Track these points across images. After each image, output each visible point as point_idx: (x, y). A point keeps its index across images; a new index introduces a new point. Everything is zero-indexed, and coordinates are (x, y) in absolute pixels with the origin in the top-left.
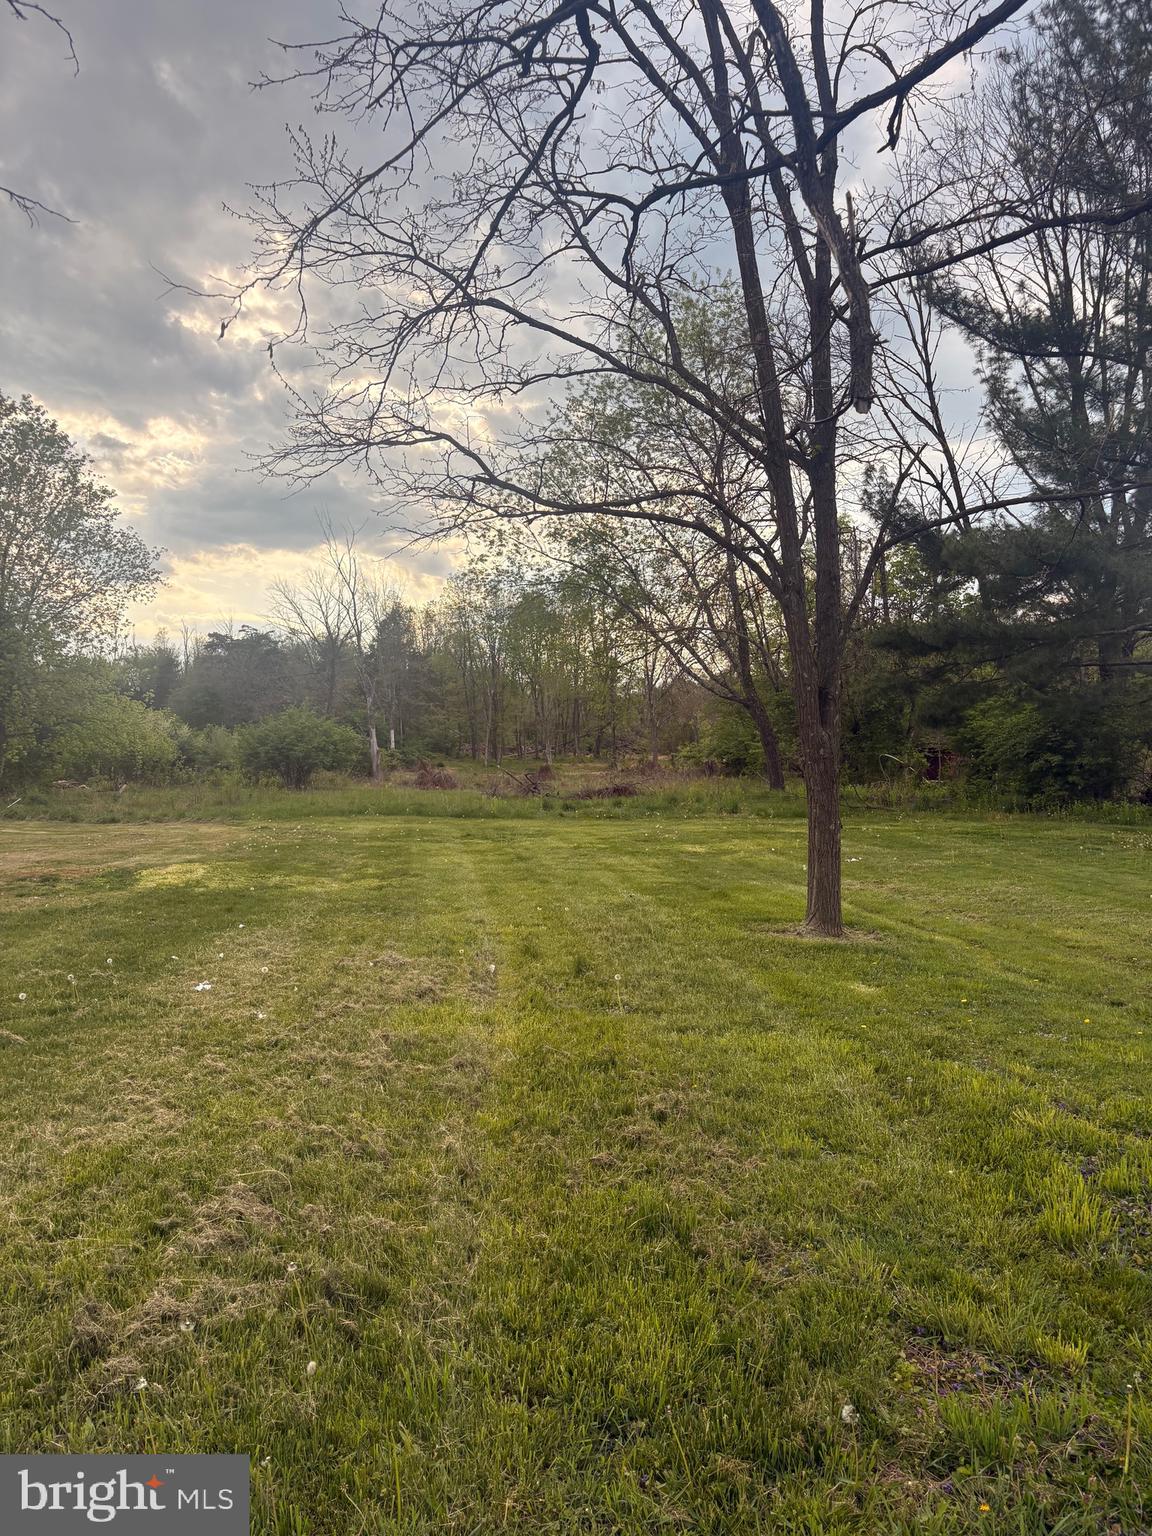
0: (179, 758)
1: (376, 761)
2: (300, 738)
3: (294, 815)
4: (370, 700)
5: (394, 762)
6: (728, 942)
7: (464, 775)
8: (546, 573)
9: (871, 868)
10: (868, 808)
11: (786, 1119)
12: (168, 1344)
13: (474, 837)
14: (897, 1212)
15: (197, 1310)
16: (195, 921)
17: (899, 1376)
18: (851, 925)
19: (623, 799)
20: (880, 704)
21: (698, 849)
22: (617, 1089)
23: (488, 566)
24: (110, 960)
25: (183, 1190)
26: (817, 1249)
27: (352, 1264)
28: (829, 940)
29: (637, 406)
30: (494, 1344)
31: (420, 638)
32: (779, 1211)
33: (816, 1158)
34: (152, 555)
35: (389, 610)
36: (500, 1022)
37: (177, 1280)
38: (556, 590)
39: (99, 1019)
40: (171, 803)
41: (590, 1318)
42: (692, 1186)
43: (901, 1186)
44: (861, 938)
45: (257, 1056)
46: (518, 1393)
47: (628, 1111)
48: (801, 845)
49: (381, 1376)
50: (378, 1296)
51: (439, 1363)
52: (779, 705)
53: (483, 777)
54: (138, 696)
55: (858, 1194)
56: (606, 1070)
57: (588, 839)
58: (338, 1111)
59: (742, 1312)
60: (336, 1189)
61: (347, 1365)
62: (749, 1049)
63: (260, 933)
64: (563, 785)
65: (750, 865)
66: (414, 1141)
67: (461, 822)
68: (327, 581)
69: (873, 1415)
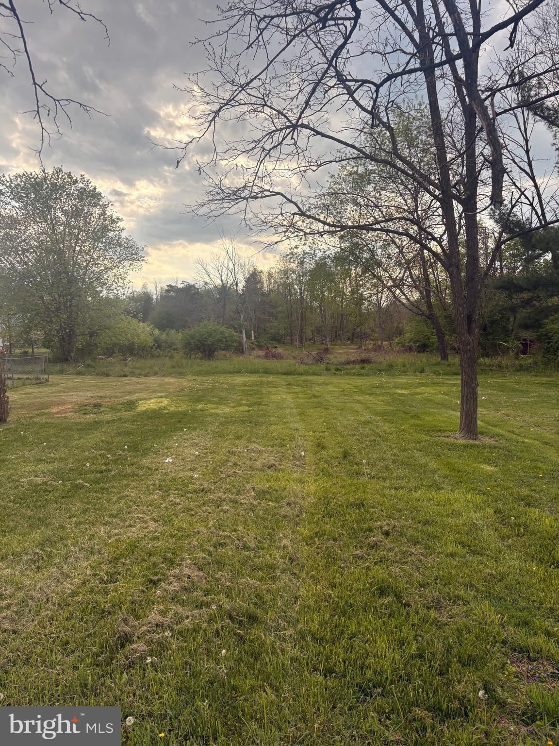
0: (154, 345)
1: (245, 346)
2: (210, 335)
3: (208, 373)
4: (242, 316)
5: (254, 346)
6: (420, 442)
7: (287, 352)
8: (328, 253)
9: (492, 402)
10: (491, 370)
11: (449, 536)
12: (159, 638)
13: (292, 385)
14: (506, 588)
15: (171, 622)
16: (164, 427)
17: (507, 673)
18: (482, 433)
19: (366, 365)
20: (498, 317)
21: (404, 392)
22: (365, 518)
23: (299, 250)
24: (126, 447)
25: (163, 563)
26: (465, 605)
27: (241, 603)
28: (471, 442)
29: (374, 168)
30: (308, 645)
31: (266, 285)
32: (446, 584)
33: (464, 557)
34: (140, 249)
35: (251, 272)
36: (307, 482)
37: (162, 607)
38: (333, 261)
39: (122, 476)
40: (151, 367)
41: (353, 636)
42: (402, 570)
43: (508, 575)
44: (487, 441)
45: (194, 496)
46: (320, 670)
47: (370, 530)
48: (457, 390)
49: (256, 659)
50: (253, 619)
51: (282, 654)
52: (446, 317)
53: (296, 353)
54: (135, 316)
55: (486, 577)
56: (359, 508)
57: (348, 386)
58: (232, 525)
59: (427, 637)
60: (232, 565)
61: (240, 652)
62: (430, 499)
63: (194, 434)
64: (335, 357)
65: (430, 401)
66: (268, 541)
67: (286, 377)
68: (222, 259)
69: (493, 692)
